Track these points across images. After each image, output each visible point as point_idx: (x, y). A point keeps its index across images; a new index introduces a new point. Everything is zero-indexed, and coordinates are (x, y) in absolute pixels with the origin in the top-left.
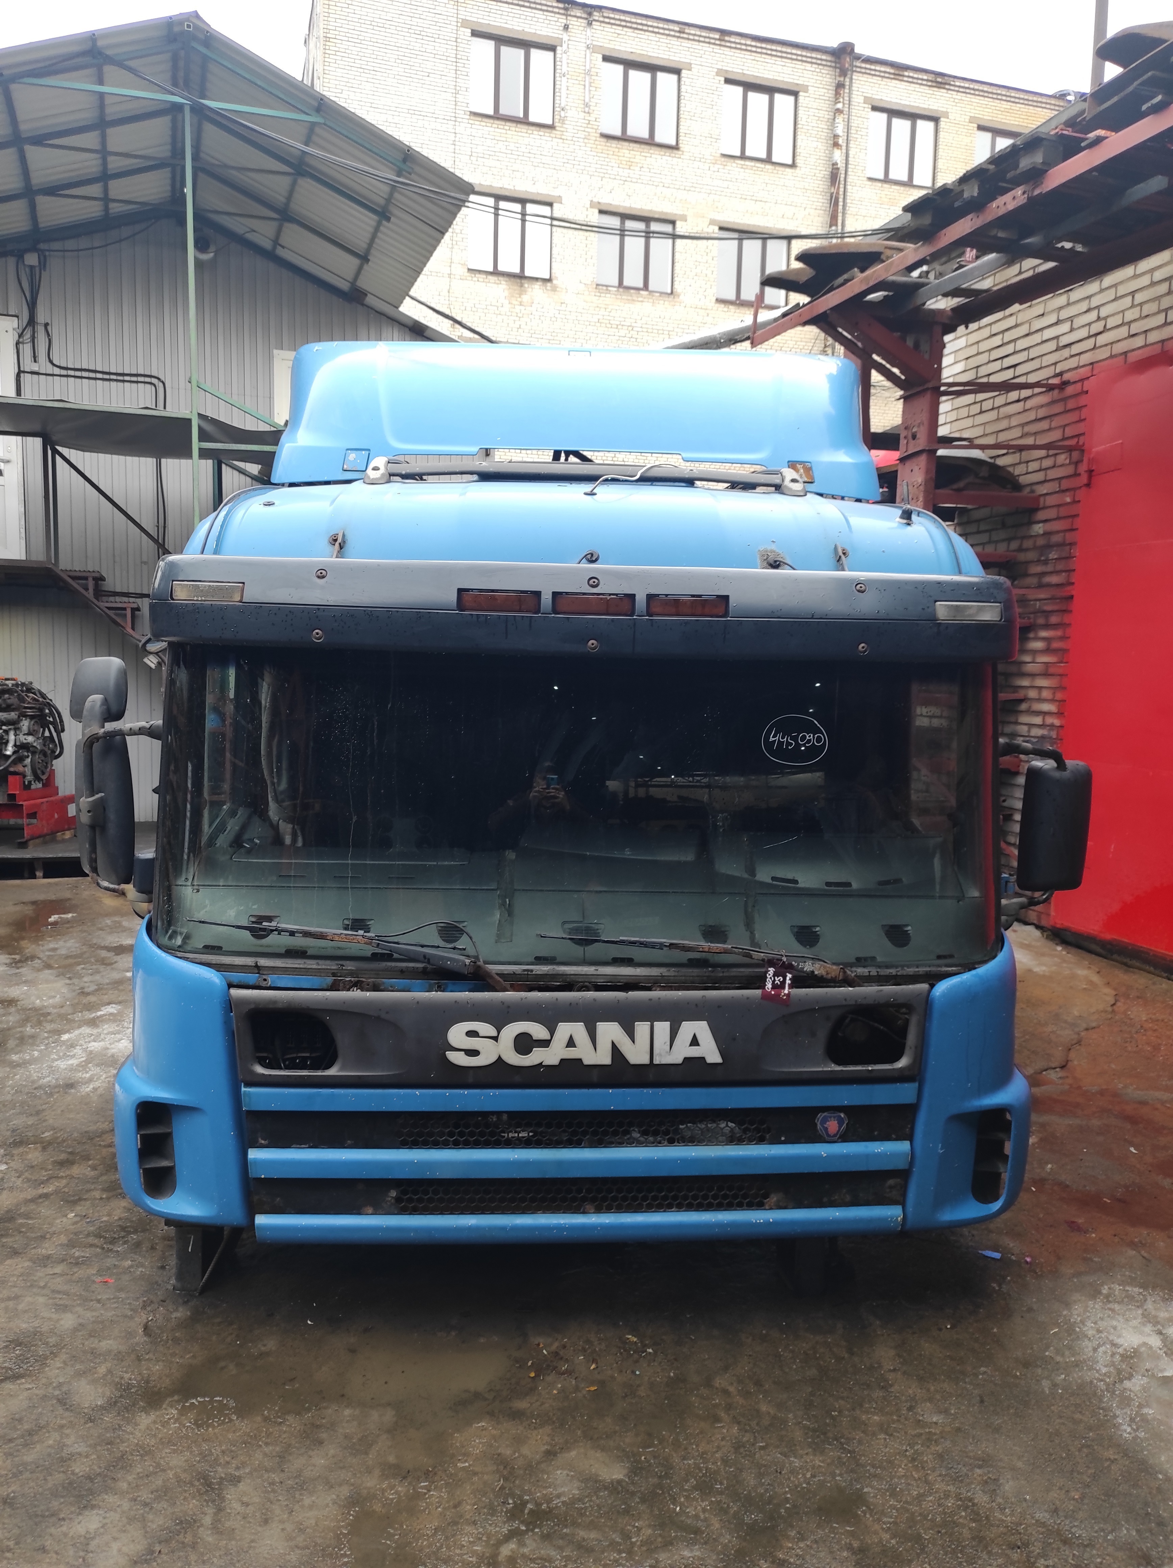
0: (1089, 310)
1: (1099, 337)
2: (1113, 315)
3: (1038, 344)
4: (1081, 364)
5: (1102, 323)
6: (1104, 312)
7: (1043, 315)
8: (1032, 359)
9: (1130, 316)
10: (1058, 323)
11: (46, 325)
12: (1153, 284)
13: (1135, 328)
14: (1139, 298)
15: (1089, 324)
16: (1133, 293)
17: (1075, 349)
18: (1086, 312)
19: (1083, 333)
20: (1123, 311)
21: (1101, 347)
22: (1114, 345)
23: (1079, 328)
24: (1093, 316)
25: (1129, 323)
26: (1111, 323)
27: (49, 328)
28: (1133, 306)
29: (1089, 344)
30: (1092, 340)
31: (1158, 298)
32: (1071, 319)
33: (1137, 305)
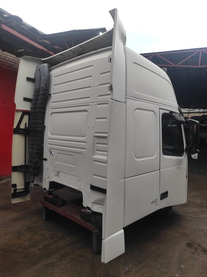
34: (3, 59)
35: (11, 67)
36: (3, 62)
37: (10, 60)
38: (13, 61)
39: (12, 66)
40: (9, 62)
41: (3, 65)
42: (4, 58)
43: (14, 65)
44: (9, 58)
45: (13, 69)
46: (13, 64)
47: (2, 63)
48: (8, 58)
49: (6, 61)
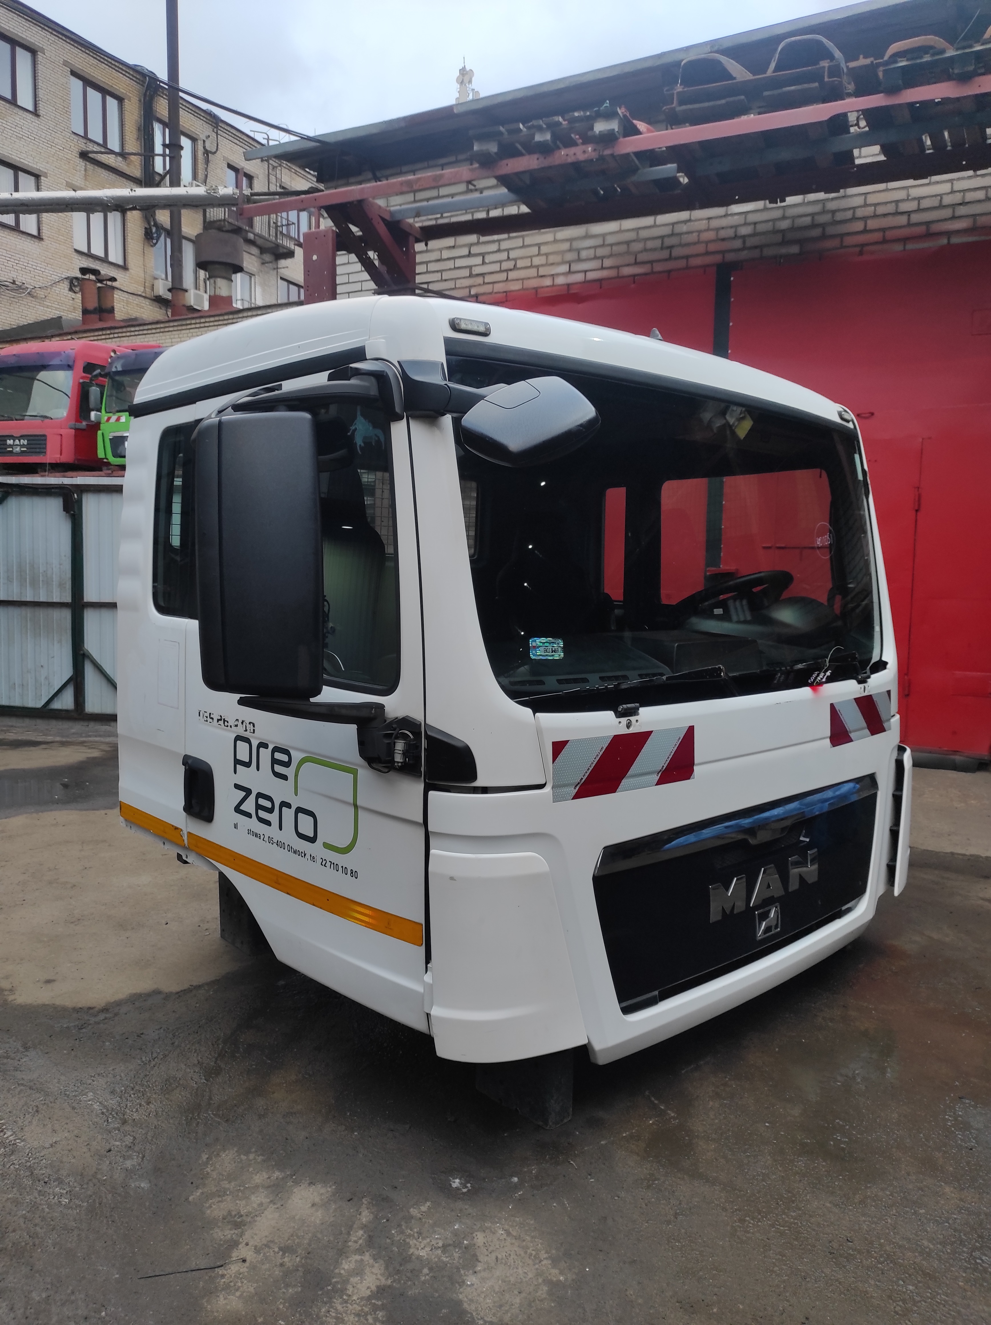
0: (499, 251)
1: (510, 273)
2: (522, 258)
3: (450, 269)
4: (495, 291)
5: (513, 263)
6: (513, 254)
7: (454, 247)
8: (446, 280)
9: (536, 261)
10: (470, 255)
12: (555, 241)
13: (542, 271)
14: (544, 249)
15: (501, 262)
16: (539, 245)
17: (488, 279)
18: (496, 252)
19: (496, 267)
20: (531, 257)
21: (513, 280)
22: (525, 281)
23: (490, 263)
24: (504, 256)
25: (537, 267)
26: (520, 264)
28: (539, 254)
29: (503, 276)
30: (505, 274)
31: (563, 253)
32: (483, 255)
33: (543, 255)
34: (885, 215)
35: (929, 235)
36: (883, 230)
37: (925, 204)
38: (947, 200)
39: (935, 228)
40: (915, 218)
41: (885, 241)
42: (891, 208)
43: (954, 218)
44: (919, 199)
45: (944, 241)
46: (947, 213)
47: (878, 236)
48: (914, 199)
49: (903, 220)
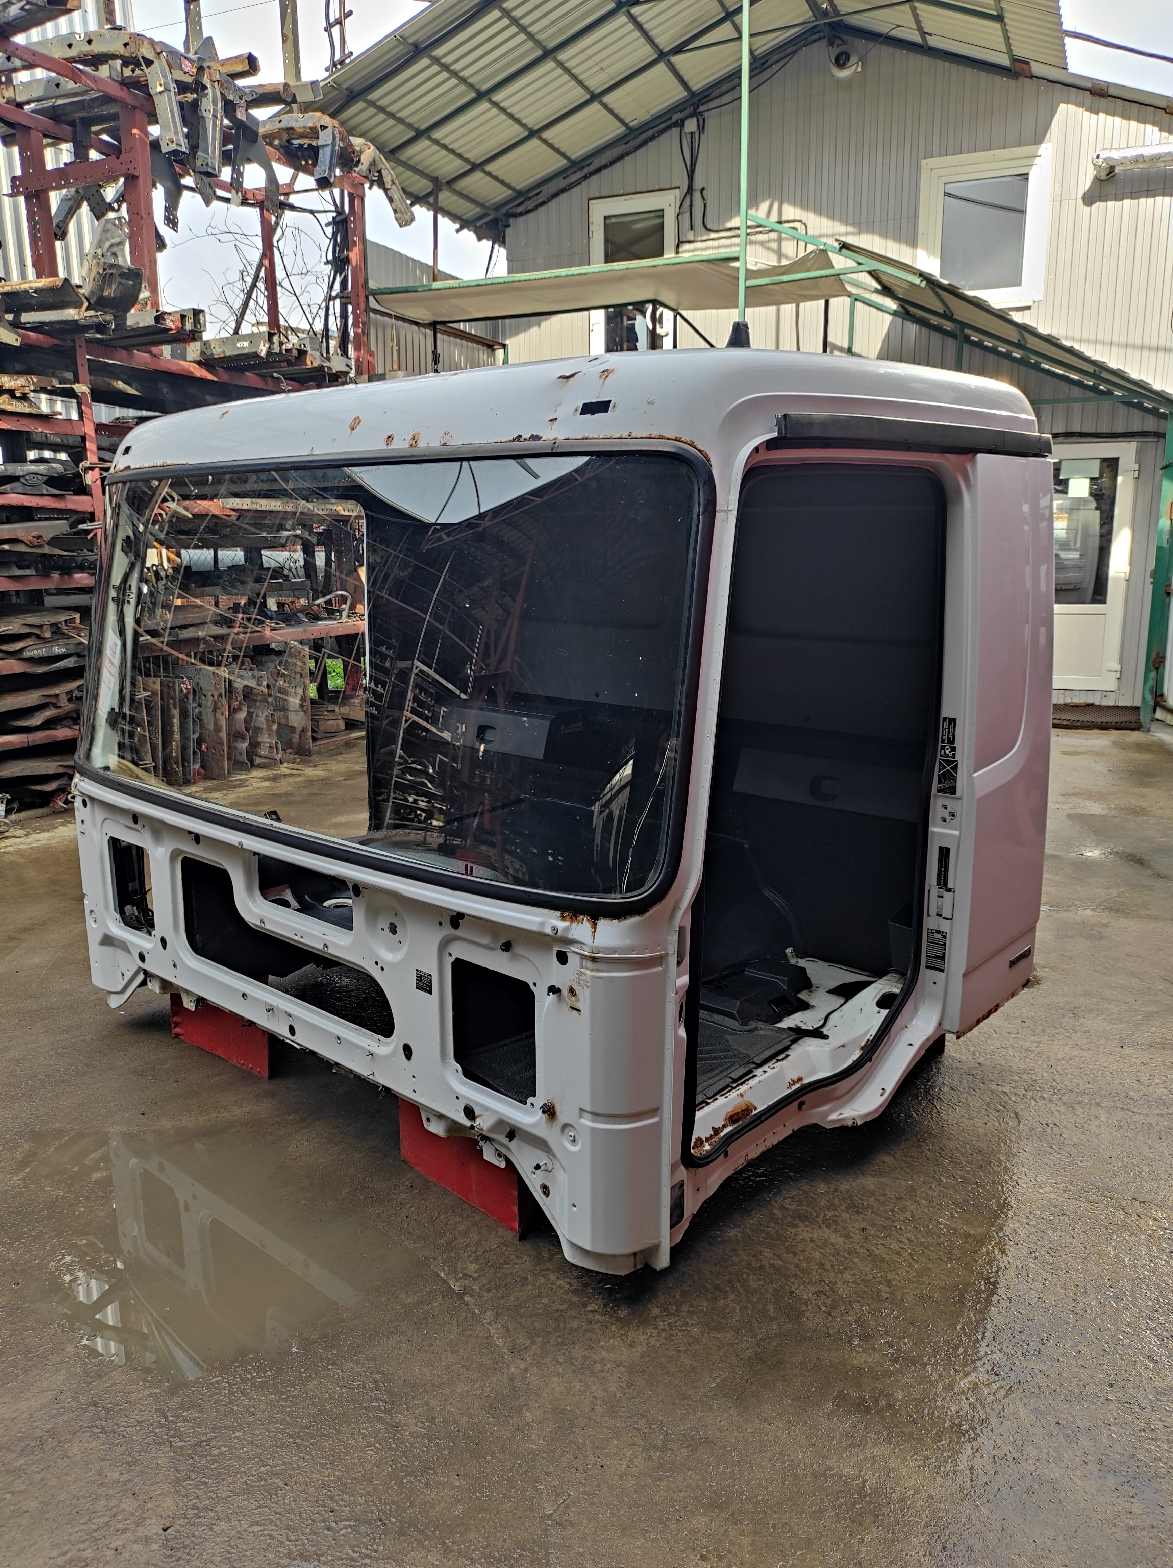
11: (703, 189)
27: (704, 192)
